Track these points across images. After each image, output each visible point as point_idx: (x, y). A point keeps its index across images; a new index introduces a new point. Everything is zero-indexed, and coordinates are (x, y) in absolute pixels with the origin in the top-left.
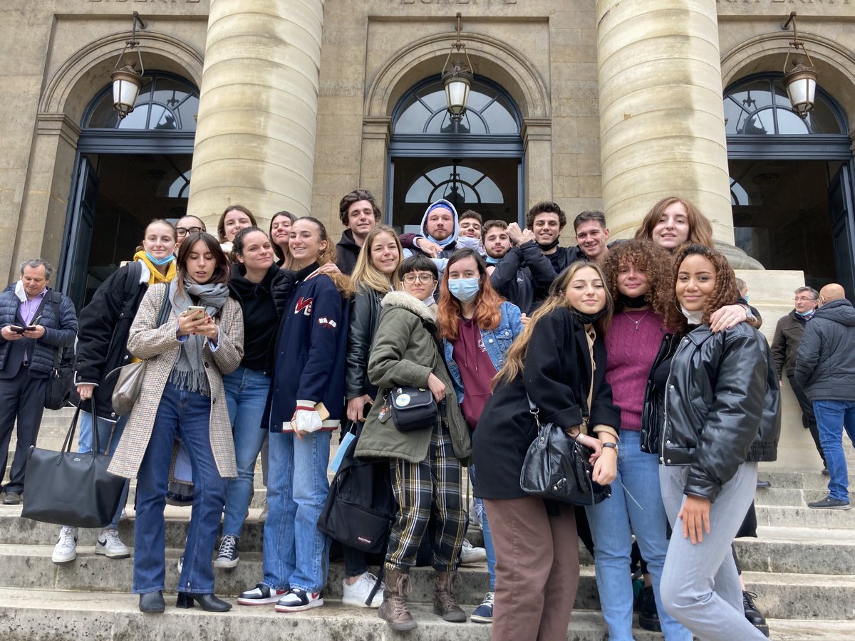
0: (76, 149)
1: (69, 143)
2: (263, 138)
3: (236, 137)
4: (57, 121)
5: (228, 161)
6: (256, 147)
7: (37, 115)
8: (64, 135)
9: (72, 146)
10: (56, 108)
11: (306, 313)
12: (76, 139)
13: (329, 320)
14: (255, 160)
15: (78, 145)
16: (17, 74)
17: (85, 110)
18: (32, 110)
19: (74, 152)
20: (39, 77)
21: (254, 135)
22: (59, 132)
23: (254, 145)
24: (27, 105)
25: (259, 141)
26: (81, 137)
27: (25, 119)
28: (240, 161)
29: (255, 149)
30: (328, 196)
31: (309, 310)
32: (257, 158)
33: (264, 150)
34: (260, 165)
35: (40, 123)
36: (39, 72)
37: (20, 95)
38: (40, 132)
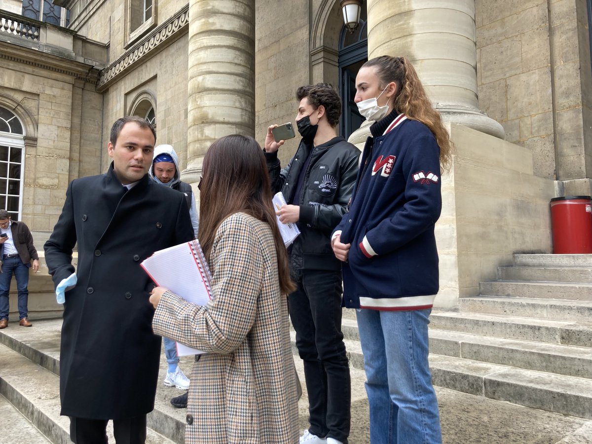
0: (339, 67)
1: (332, 64)
2: (408, 13)
3: (387, 22)
4: (320, 52)
5: (384, 45)
6: (403, 24)
7: (310, 52)
8: (327, 61)
9: (335, 65)
10: (319, 43)
11: (383, 174)
12: (336, 59)
13: (426, 175)
14: (404, 36)
15: (339, 63)
16: (297, 29)
17: (340, 36)
18: (307, 51)
19: (337, 69)
20: (307, 26)
21: (400, 14)
22: (322, 60)
23: (401, 23)
24: (304, 48)
25: (406, 17)
26: (339, 56)
27: (304, 59)
28: (392, 42)
29: (403, 27)
30: (517, 36)
31: (388, 170)
32: (405, 34)
33: (411, 24)
34: (409, 39)
35: (313, 57)
36: (306, 23)
37: (299, 42)
38: (313, 63)
